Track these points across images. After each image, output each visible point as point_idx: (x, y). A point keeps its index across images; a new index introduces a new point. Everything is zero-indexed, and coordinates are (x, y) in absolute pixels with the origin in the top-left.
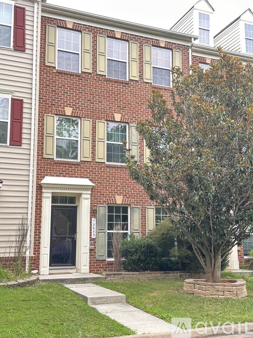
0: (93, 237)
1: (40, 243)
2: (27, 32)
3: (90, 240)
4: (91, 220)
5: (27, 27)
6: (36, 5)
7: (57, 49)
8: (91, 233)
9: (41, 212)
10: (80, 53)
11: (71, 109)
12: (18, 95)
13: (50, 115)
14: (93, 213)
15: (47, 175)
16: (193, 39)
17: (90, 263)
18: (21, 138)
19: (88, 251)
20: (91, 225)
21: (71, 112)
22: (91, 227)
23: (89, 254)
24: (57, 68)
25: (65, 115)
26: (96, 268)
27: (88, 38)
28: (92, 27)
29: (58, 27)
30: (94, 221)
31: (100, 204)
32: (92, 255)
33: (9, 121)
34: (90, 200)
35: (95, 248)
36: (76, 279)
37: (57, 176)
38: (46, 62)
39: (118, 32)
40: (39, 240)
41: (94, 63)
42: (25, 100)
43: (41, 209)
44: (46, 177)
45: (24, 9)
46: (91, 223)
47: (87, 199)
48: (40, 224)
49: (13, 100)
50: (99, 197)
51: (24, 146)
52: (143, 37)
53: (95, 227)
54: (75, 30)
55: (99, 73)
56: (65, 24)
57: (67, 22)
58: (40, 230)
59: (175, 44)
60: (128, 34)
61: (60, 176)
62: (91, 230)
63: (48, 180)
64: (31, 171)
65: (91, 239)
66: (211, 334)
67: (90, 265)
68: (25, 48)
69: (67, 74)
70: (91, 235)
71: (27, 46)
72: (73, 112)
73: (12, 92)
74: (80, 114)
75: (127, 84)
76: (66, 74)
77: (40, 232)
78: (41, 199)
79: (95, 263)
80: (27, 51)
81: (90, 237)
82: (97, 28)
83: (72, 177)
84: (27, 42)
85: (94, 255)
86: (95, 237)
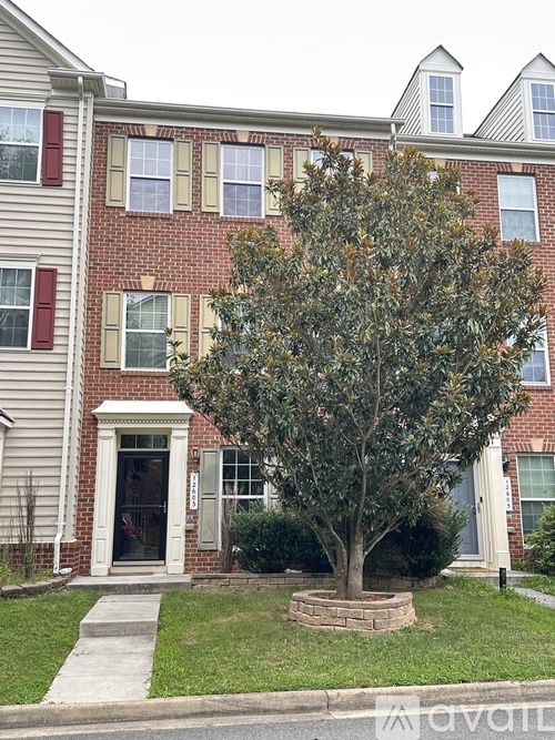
0: (192, 507)
1: (92, 519)
2: (66, 152)
3: (188, 514)
4: (189, 477)
5: (66, 144)
6: (82, 105)
7: (129, 175)
8: (188, 499)
9: (95, 464)
10: (171, 178)
11: (153, 278)
12: (48, 262)
13: (113, 291)
14: (194, 463)
15: (107, 398)
16: (393, 126)
17: (186, 555)
18: (51, 336)
19: (183, 534)
20: (189, 486)
21: (152, 284)
22: (188, 490)
23: (183, 539)
24: (127, 209)
25: (142, 291)
26: (197, 565)
27: (186, 150)
28: (193, 129)
29: (130, 136)
30: (195, 478)
31: (207, 447)
32: (190, 541)
33: (31, 308)
34: (186, 440)
35: (196, 527)
36: (133, 585)
37: (125, 399)
38: (107, 200)
39: (243, 133)
40: (92, 514)
41: (197, 193)
42: (60, 270)
43: (95, 459)
44: (106, 402)
45: (60, 114)
46: (188, 481)
47: (182, 438)
48: (93, 486)
49: (39, 270)
50: (205, 433)
51: (56, 350)
52: (292, 135)
53: (196, 490)
54: (162, 139)
55: (204, 209)
56: (143, 130)
57: (146, 127)
58: (93, 496)
59: (360, 139)
60: (263, 133)
61: (131, 399)
62: (188, 495)
63: (108, 406)
64: (68, 392)
65: (189, 512)
66: (198, 710)
67: (186, 560)
68: (62, 181)
69: (146, 218)
70: (188, 504)
71: (65, 177)
72: (155, 284)
73: (38, 259)
74: (169, 285)
75: (259, 224)
76: (144, 217)
77: (93, 500)
78: (95, 441)
79: (196, 555)
80: (65, 185)
81: (188, 508)
82: (203, 129)
83: (154, 399)
84: (65, 169)
85: (195, 541)
86: (195, 508)
